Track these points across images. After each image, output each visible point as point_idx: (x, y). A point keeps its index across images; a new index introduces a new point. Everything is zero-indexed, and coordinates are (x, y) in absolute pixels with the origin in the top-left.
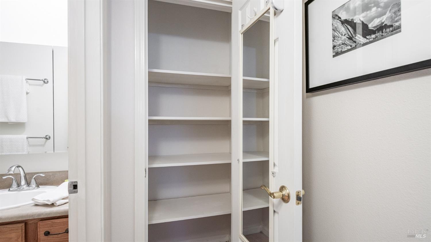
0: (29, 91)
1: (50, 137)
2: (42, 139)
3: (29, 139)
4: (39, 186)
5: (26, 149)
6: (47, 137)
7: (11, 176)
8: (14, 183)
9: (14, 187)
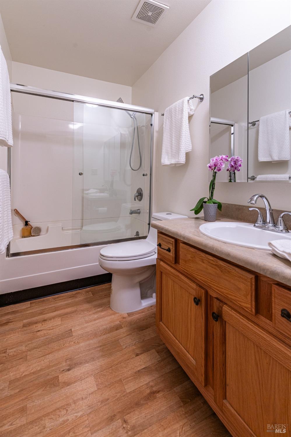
4: (289, 231)
7: (257, 209)
8: (260, 218)
9: (259, 223)
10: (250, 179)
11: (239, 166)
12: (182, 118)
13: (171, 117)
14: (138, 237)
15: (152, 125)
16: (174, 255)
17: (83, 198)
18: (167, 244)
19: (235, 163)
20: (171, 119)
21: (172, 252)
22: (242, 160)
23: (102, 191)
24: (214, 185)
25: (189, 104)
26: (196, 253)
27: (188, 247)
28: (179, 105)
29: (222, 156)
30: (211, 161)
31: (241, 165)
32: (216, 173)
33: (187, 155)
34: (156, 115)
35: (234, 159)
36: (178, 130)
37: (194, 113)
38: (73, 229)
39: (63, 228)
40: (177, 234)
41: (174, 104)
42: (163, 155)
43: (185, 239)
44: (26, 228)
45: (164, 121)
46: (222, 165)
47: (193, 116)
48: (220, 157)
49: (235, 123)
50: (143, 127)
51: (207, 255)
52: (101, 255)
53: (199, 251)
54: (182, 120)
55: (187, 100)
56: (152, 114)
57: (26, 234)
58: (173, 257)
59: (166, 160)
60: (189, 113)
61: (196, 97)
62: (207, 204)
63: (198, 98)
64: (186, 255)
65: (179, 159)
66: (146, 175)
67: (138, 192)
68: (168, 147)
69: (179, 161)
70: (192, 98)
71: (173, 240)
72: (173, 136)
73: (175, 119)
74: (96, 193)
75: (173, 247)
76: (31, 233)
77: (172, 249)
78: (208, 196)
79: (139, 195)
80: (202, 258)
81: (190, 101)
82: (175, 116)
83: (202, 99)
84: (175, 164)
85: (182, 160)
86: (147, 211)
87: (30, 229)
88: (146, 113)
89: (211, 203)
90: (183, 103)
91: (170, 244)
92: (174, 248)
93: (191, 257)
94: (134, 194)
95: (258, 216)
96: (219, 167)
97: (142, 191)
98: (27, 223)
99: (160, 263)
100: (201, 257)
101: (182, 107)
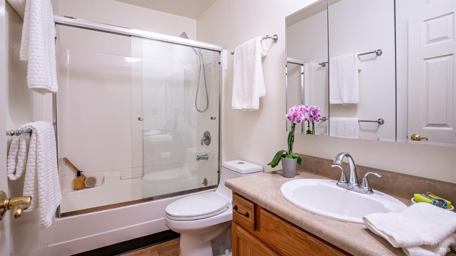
0: (361, 69)
1: (383, 122)
2: (374, 123)
3: (361, 122)
4: (373, 190)
5: (358, 133)
6: (381, 121)
7: (339, 166)
8: (343, 176)
9: (343, 182)
10: (321, 120)
11: (318, 116)
12: (254, 59)
13: (243, 57)
14: (206, 187)
15: (220, 63)
16: (253, 221)
17: (143, 140)
18: (245, 208)
19: (314, 113)
20: (242, 60)
21: (251, 218)
22: (321, 110)
23: (164, 132)
24: (293, 138)
25: (262, 44)
26: (280, 223)
27: (271, 215)
28: (251, 45)
29: (302, 106)
30: (290, 111)
31: (320, 115)
32: (295, 124)
33: (261, 99)
34: (225, 53)
35: (313, 109)
36: (250, 72)
37: (267, 54)
38: (132, 178)
39: (122, 178)
40: (257, 199)
41: (245, 43)
42: (233, 99)
43: (267, 206)
44: (79, 179)
45: (234, 60)
46: (302, 116)
47: (267, 57)
48: (300, 107)
49: (305, 62)
50: (210, 65)
51: (293, 228)
52: (167, 214)
53: (284, 222)
54: (255, 62)
55: (260, 40)
56: (220, 52)
57: (79, 186)
58: (252, 223)
59: (237, 104)
60: (262, 54)
61: (269, 38)
62: (286, 158)
63: (271, 38)
64: (268, 224)
65: (253, 104)
66: (215, 118)
67: (205, 136)
68: (239, 90)
69: (252, 106)
70: (266, 38)
71: (252, 205)
72: (245, 78)
73: (246, 59)
74: (158, 135)
75: (252, 212)
76: (84, 184)
77: (251, 215)
78: (286, 149)
79: (206, 139)
80: (288, 230)
81: (264, 41)
82: (247, 56)
83: (276, 40)
84: (248, 109)
85: (256, 105)
86: (216, 156)
87: (83, 179)
88: (213, 50)
89: (291, 158)
90: (255, 43)
91: (249, 209)
92: (253, 214)
93: (275, 227)
94: (201, 138)
95: (341, 174)
96: (298, 118)
97: (209, 134)
98: (79, 174)
99: (237, 228)
100: (287, 228)
101: (254, 48)
